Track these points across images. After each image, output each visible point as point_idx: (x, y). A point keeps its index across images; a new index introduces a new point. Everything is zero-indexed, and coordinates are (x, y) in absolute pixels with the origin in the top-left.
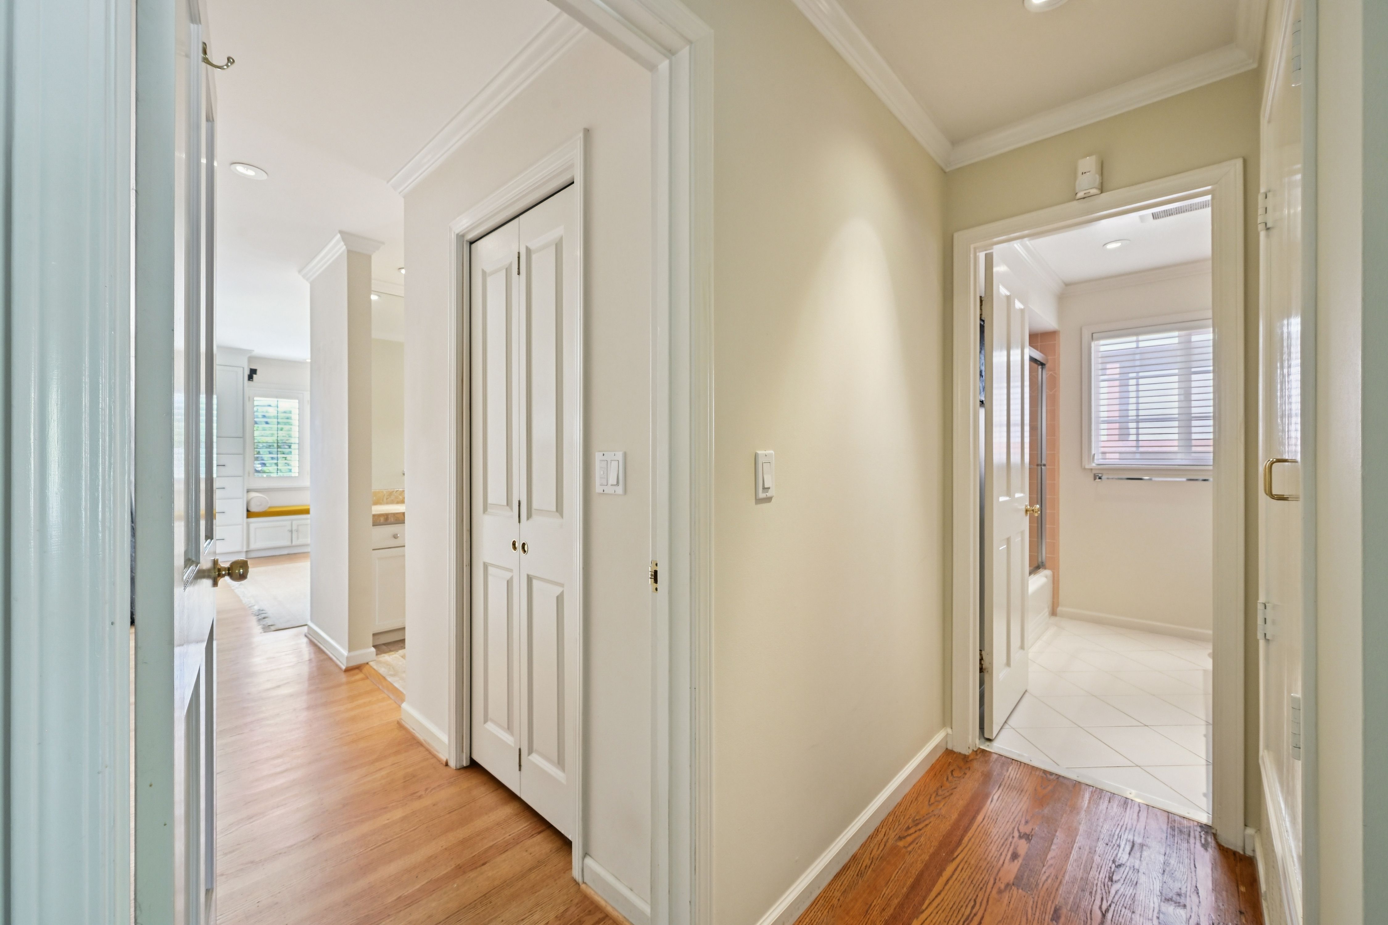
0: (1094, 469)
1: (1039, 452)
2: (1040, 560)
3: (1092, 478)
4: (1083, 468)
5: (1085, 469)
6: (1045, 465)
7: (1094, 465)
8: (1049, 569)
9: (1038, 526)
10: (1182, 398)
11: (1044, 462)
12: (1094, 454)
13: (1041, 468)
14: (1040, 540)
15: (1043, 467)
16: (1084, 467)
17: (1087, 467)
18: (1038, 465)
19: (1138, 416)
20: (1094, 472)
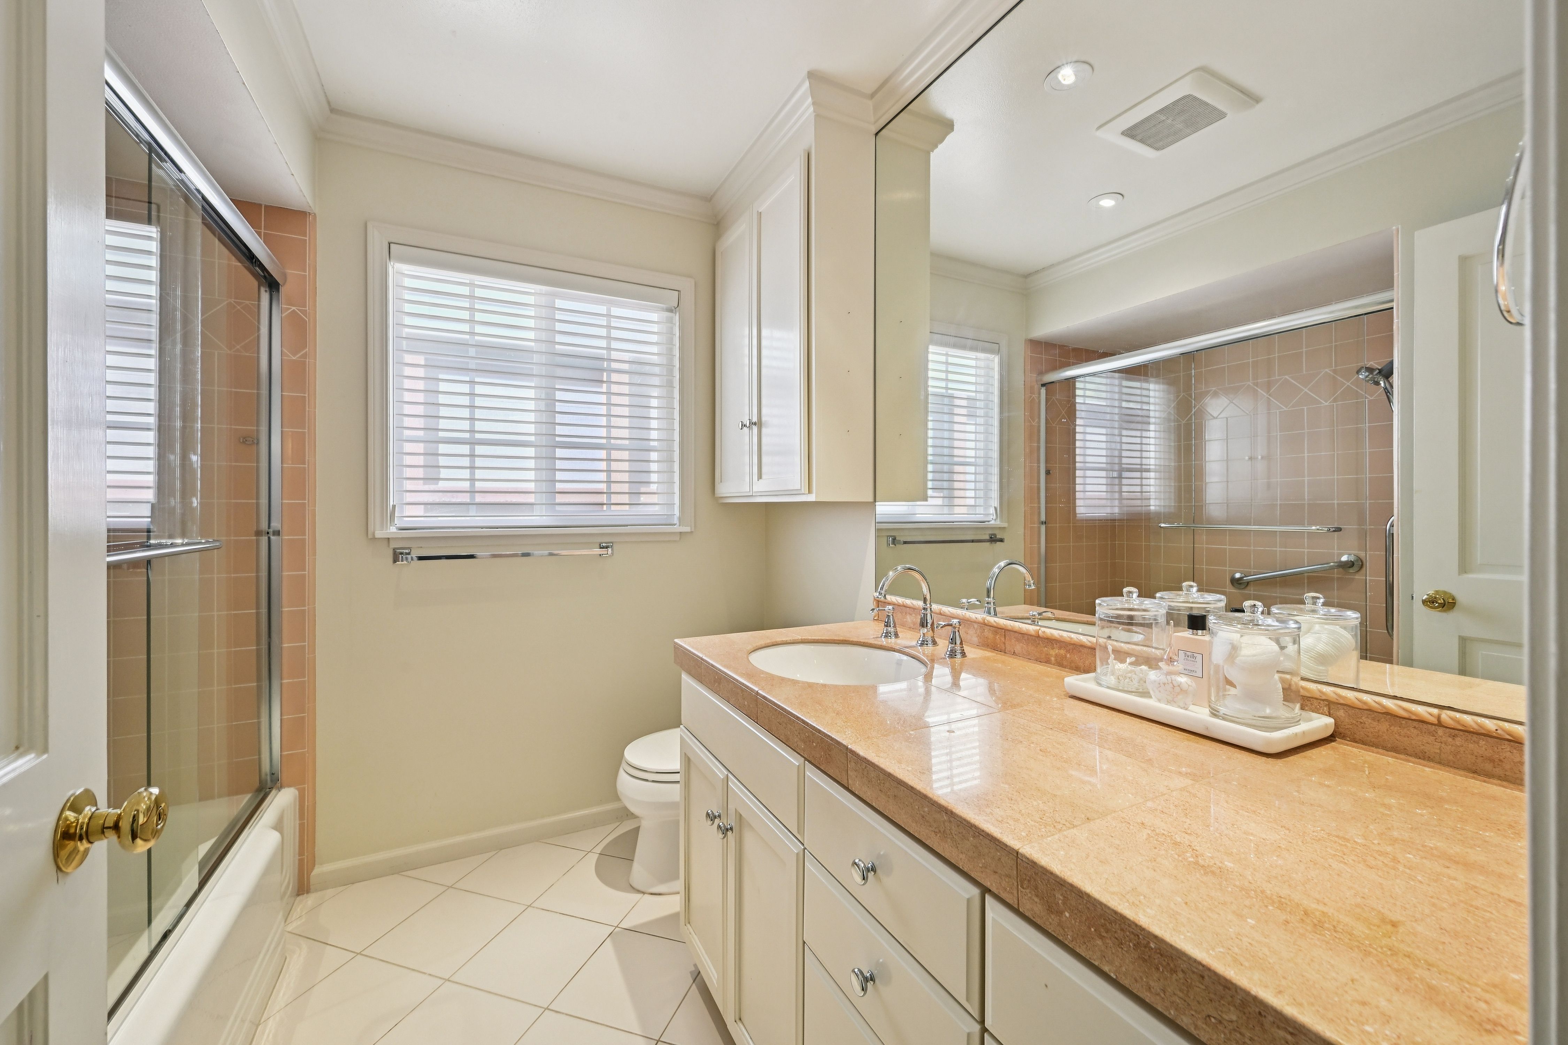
0: (393, 538)
1: (264, 501)
2: (266, 767)
3: (390, 559)
4: (370, 536)
5: (374, 539)
6: (277, 533)
7: (393, 529)
8: (289, 786)
9: (258, 651)
10: (542, 406)
11: (275, 525)
12: (394, 506)
13: (269, 538)
14: (265, 683)
15: (272, 538)
16: (374, 534)
17: (379, 534)
18: (259, 533)
19: (472, 431)
20: (394, 545)
